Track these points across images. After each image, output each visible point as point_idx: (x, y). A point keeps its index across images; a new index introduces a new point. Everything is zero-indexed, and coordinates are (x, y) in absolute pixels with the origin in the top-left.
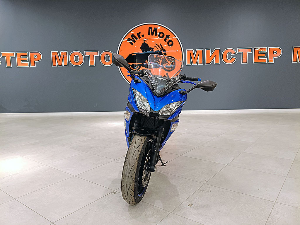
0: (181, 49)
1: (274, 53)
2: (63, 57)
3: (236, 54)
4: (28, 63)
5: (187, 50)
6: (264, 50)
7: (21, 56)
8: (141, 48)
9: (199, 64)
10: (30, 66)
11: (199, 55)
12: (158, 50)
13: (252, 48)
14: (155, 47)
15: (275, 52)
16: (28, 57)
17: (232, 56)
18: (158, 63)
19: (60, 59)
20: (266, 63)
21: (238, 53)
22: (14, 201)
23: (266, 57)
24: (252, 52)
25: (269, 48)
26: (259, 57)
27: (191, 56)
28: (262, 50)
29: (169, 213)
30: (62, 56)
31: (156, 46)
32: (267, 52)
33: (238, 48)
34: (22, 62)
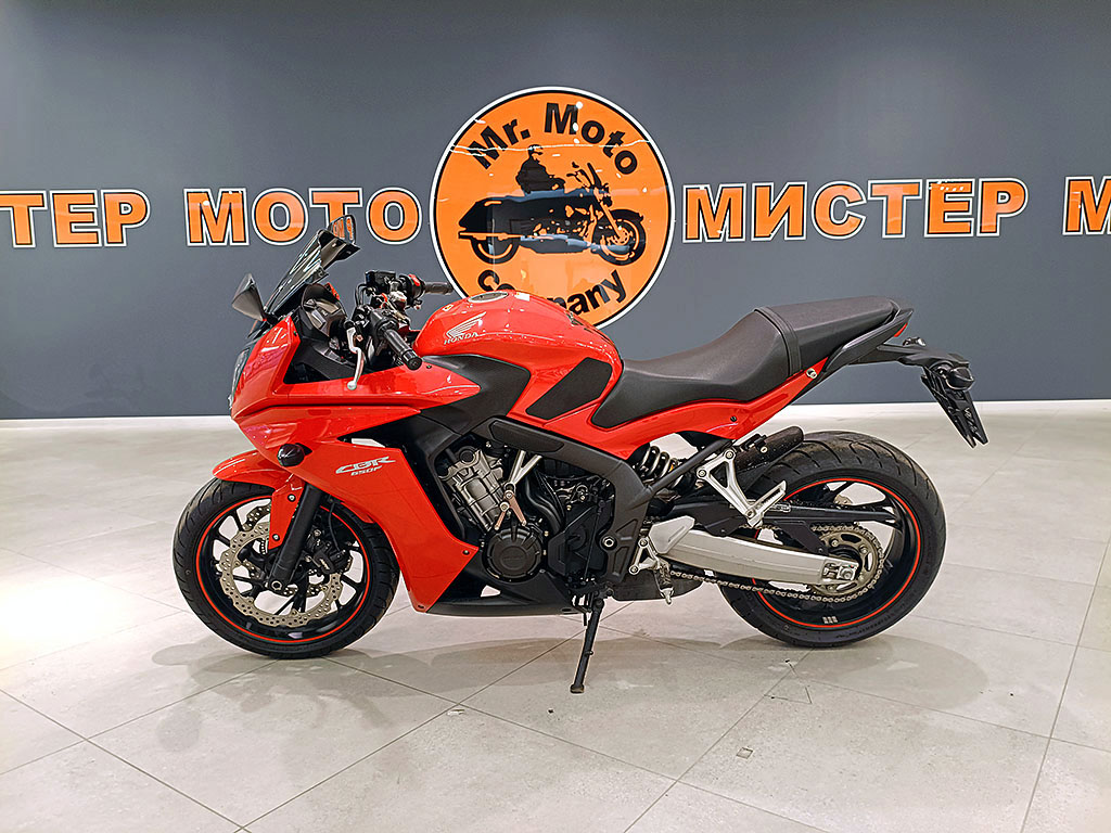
0: (666, 184)
1: (1000, 201)
2: (230, 212)
3: (865, 201)
4: (99, 230)
5: (685, 187)
6: (962, 189)
7: (72, 207)
8: (518, 179)
9: (730, 238)
10: (106, 245)
11: (729, 207)
12: (580, 185)
13: (921, 181)
14: (569, 175)
15: (1003, 198)
16: (99, 209)
17: (850, 209)
18: (581, 234)
19: (216, 219)
20: (972, 235)
21: (869, 198)
22: (85, 749)
23: (970, 213)
24: (920, 197)
25: (981, 180)
26: (947, 214)
27: (700, 208)
28: (954, 190)
29: (672, 782)
30: (225, 207)
31: (574, 171)
32: (973, 195)
33: (870, 182)
34: (74, 230)
